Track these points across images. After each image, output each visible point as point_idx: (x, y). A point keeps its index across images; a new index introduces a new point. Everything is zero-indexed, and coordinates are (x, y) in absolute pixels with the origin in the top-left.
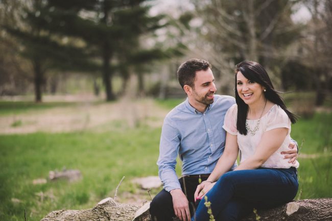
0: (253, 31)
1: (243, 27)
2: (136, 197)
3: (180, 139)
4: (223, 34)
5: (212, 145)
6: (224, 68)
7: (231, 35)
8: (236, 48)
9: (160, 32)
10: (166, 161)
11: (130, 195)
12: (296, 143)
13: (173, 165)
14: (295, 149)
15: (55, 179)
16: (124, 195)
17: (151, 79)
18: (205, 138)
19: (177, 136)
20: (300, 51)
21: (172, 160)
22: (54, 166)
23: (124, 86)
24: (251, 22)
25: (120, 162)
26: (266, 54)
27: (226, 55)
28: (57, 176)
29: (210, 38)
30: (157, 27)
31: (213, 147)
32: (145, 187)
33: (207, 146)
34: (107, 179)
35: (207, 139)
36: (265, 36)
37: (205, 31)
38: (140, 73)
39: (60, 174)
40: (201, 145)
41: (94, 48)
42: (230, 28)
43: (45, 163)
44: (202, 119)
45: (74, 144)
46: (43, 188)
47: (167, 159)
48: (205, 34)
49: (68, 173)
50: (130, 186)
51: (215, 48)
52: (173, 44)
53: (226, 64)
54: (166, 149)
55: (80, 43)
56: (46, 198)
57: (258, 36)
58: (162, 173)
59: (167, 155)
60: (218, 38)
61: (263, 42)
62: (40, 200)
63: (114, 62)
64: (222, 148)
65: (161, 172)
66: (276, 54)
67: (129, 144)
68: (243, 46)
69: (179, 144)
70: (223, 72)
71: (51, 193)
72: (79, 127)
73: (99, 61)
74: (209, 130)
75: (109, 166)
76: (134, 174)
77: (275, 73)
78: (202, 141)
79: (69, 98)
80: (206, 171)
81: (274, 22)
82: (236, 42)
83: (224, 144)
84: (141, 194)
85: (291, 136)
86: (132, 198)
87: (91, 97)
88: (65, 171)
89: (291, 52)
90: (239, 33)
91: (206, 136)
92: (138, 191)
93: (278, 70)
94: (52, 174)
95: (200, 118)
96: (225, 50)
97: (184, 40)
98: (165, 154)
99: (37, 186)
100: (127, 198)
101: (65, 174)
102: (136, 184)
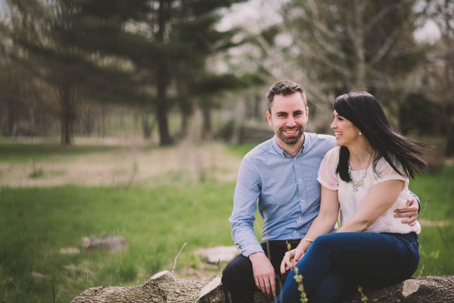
0: (361, 53)
1: (347, 46)
2: (199, 273)
3: (260, 188)
4: (321, 56)
5: (302, 201)
6: (321, 102)
7: (332, 57)
8: (337, 76)
9: (234, 51)
10: (241, 217)
11: (191, 271)
12: (417, 198)
13: (250, 222)
14: (416, 206)
15: (91, 247)
16: (184, 271)
17: (220, 118)
18: (294, 191)
19: (256, 184)
20: (425, 81)
21: (249, 215)
22: (89, 230)
23: (185, 124)
24: (358, 41)
25: (179, 227)
26: (379, 85)
27: (324, 85)
28: (93, 244)
29: (302, 62)
30: (231, 45)
31: (304, 204)
32: (212, 259)
33: (297, 201)
34: (161, 249)
35: (296, 193)
36: (378, 58)
37: (296, 51)
38: (207, 108)
39: (98, 241)
40: (287, 200)
41: (145, 73)
42: (330, 48)
43: (77, 227)
44: (291, 165)
45: (116, 201)
46: (75, 259)
47: (243, 214)
48: (295, 56)
49: (109, 240)
50: (193, 258)
51: (308, 75)
52: (251, 68)
53: (324, 98)
54: (242, 201)
55: (127, 66)
56: (78, 273)
57: (368, 59)
58: (236, 232)
59: (243, 209)
60: (313, 61)
61: (375, 67)
62: (70, 275)
63: (172, 92)
64: (317, 205)
65: (234, 231)
66: (392, 85)
67: (190, 204)
68: (347, 73)
69: (258, 194)
70: (319, 107)
71: (85, 267)
72: (124, 179)
73: (152, 91)
74: (299, 180)
75: (164, 233)
76: (197, 243)
77: (391, 111)
78: (290, 194)
79: (109, 141)
80: (295, 235)
81: (389, 41)
82: (338, 68)
83: (319, 202)
84: (206, 269)
85: (409, 189)
86: (195, 274)
87: (140, 140)
88: (104, 237)
89: (413, 82)
90: (342, 55)
91: (295, 188)
92: (202, 265)
93: (395, 106)
94: (86, 241)
95: (289, 163)
96: (323, 77)
97: (267, 64)
98: (241, 208)
99: (67, 256)
100: (187, 275)
101: (104, 241)
102: (200, 256)
